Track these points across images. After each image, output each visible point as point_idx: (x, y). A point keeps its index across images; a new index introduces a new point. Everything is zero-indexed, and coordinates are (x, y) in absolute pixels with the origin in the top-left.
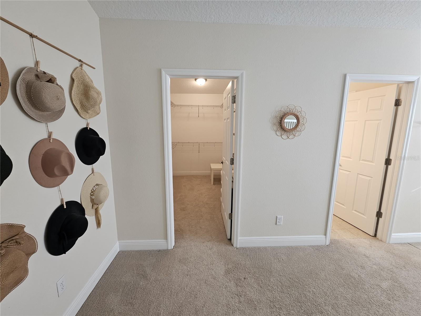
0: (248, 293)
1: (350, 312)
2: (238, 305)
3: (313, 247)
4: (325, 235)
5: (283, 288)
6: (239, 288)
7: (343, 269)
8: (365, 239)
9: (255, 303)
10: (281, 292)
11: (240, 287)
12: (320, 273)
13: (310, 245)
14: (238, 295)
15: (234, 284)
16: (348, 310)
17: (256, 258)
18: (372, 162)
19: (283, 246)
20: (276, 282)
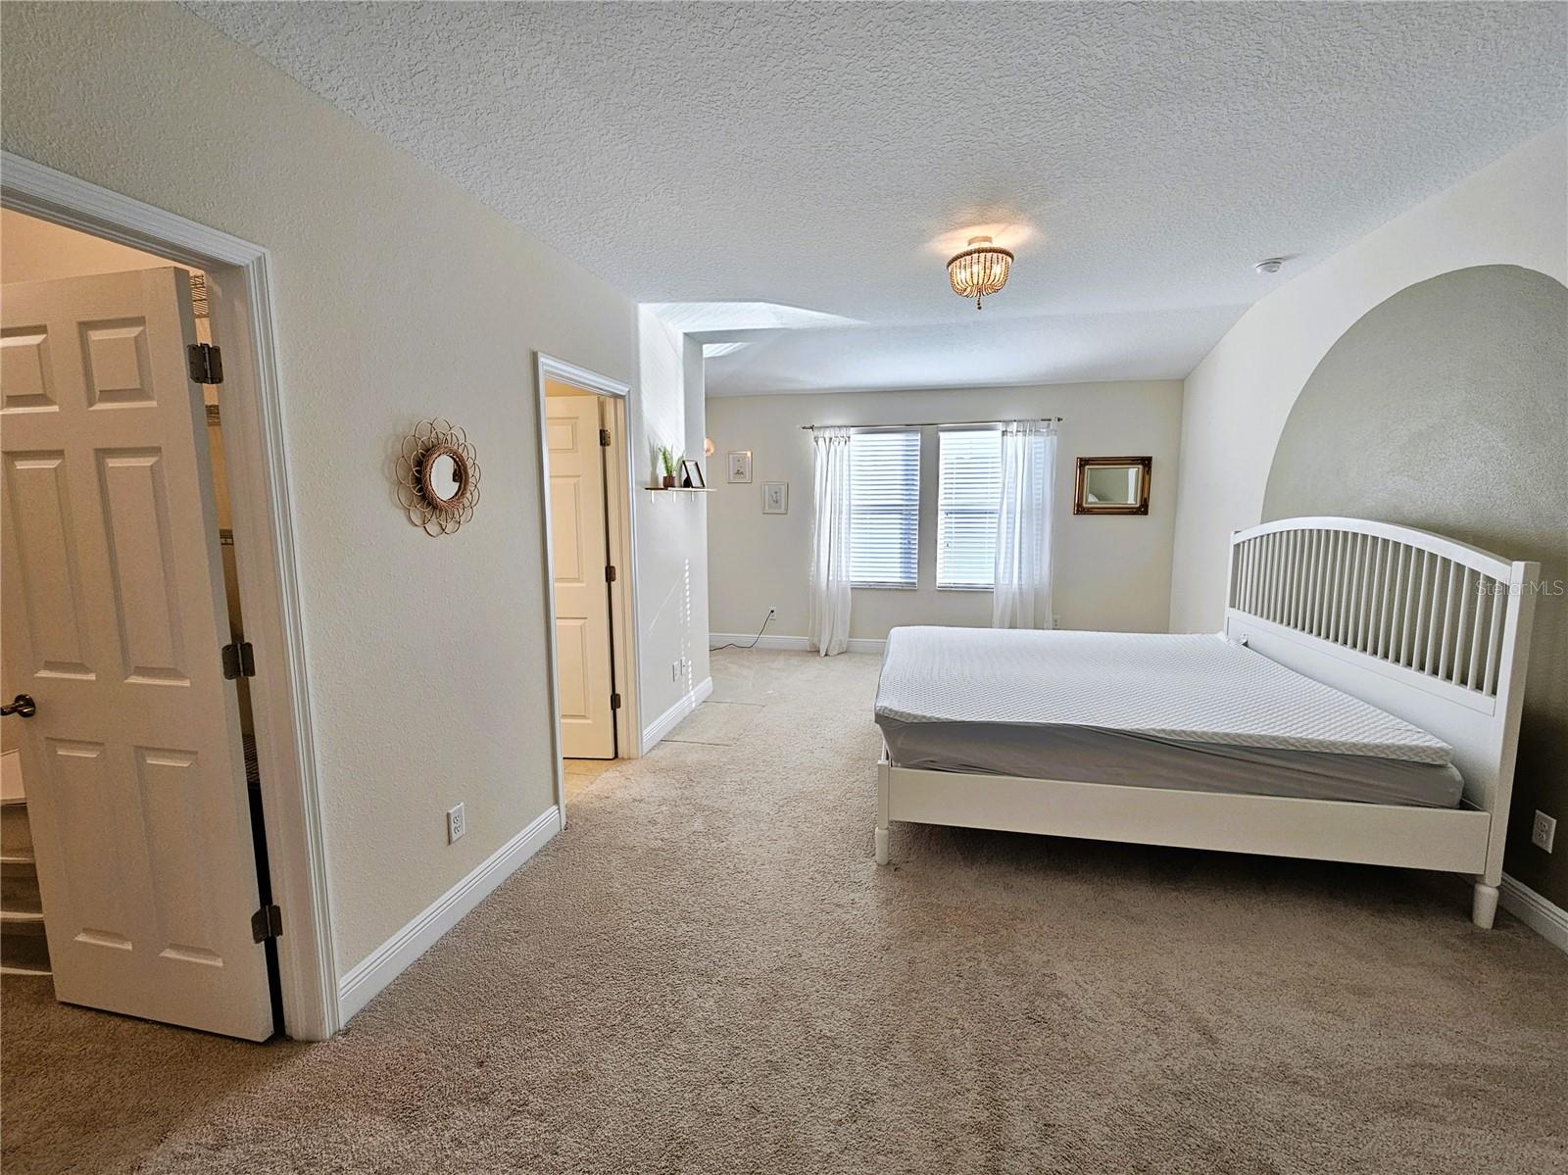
0: (532, 1076)
1: (708, 903)
2: (545, 1125)
3: (543, 852)
4: (557, 802)
5: (587, 980)
6: (497, 1098)
7: (633, 849)
8: (607, 770)
9: (574, 1071)
10: (593, 991)
11: (497, 1093)
12: (611, 887)
13: (532, 854)
14: (515, 1113)
15: (469, 1109)
16: (704, 903)
17: (444, 993)
18: (577, 580)
19: (481, 904)
20: (560, 985)
